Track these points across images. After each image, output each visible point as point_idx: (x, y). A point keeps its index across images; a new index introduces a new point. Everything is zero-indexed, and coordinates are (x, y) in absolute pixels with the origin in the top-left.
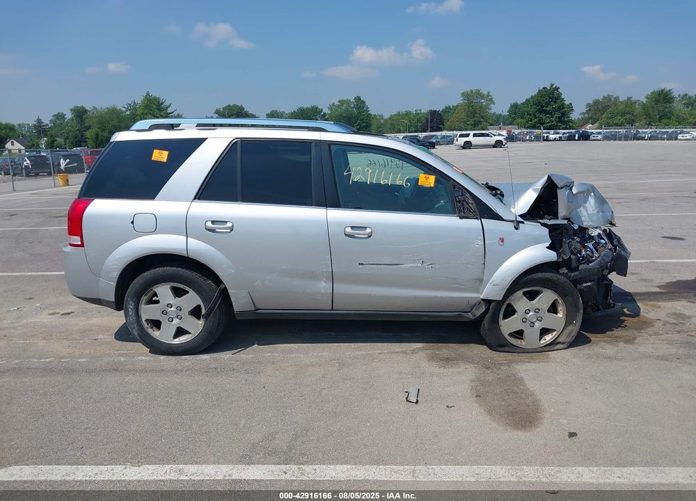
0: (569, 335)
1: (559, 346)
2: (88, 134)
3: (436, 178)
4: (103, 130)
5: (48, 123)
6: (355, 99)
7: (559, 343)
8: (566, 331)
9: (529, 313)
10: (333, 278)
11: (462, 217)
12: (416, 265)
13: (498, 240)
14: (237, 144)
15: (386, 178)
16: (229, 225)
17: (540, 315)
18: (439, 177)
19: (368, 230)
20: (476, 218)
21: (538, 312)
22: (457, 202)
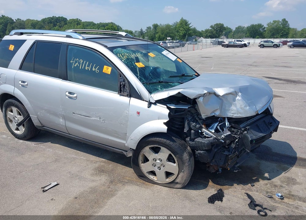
2: (157, 36)
4: (162, 34)
5: (145, 30)
6: (283, 20)
9: (156, 161)
10: (65, 118)
11: (121, 95)
12: (97, 119)
13: (136, 112)
14: (36, 44)
15: (88, 66)
16: (26, 84)
17: (162, 162)
18: (113, 68)
19: (75, 95)
20: (128, 97)
21: (161, 161)
22: (121, 85)
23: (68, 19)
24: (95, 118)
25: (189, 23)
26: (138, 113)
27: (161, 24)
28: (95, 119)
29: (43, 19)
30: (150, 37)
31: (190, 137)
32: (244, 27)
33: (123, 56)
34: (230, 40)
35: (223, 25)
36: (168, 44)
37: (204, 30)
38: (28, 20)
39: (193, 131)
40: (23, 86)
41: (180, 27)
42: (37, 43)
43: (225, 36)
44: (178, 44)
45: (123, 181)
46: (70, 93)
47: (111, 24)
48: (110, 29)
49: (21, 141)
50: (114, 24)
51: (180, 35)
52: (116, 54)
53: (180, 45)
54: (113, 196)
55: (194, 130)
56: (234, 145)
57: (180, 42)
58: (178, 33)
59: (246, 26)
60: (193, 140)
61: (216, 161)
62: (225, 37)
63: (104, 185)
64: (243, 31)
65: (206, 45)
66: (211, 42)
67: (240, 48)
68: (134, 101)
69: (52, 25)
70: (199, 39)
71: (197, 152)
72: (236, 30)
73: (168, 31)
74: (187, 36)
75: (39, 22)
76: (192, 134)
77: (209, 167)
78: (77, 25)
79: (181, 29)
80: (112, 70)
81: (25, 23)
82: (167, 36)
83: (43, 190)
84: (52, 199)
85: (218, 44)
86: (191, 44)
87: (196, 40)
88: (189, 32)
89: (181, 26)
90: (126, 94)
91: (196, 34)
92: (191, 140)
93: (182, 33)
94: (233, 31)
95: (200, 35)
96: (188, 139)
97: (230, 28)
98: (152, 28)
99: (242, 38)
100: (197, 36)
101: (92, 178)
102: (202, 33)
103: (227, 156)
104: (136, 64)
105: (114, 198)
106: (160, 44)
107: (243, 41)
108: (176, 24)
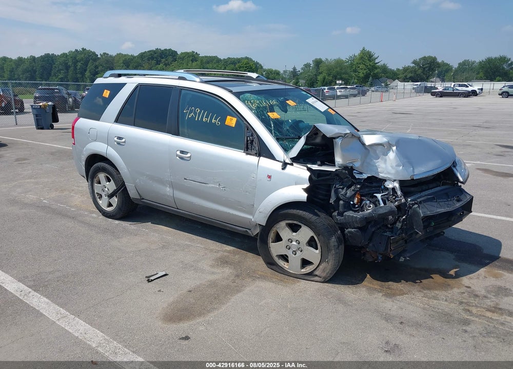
0: (324, 271)
1: (316, 278)
2: (320, 78)
3: (237, 120)
4: (329, 75)
5: (300, 70)
7: (316, 276)
8: (321, 267)
9: (291, 242)
10: (173, 186)
11: (247, 154)
12: (216, 186)
13: (267, 176)
14: (138, 88)
15: (207, 117)
16: (123, 140)
17: (300, 246)
18: (239, 119)
19: (189, 155)
20: (256, 156)
21: (299, 243)
22: (247, 141)
23: (179, 53)
24: (213, 185)
25: (376, 56)
26: (269, 177)
27: (327, 59)
28: (212, 187)
29: (142, 53)
30: (308, 80)
31: (338, 210)
32: (473, 63)
33: (252, 104)
34: (448, 84)
35: (435, 59)
36: (338, 91)
37: (401, 68)
38: (120, 55)
39: (341, 202)
40: (118, 143)
41: (360, 63)
42: (140, 88)
43: (439, 77)
44: (355, 92)
45: (253, 276)
46: (182, 152)
47: (246, 60)
48: (243, 67)
49: (117, 222)
50: (251, 60)
51: (358, 77)
52: (243, 101)
53: (359, 93)
54: (239, 291)
55: (344, 201)
56: (400, 225)
57: (359, 88)
58: (356, 74)
59: (477, 61)
60: (341, 214)
61: (374, 245)
62: (438, 79)
63: (227, 279)
64: (472, 70)
65: (404, 93)
66: (414, 88)
67: (465, 97)
68: (264, 162)
69: (154, 62)
70: (391, 83)
71: (347, 231)
72: (459, 67)
73: (338, 69)
74: (371, 78)
75: (134, 57)
76: (340, 206)
77: (364, 254)
78: (193, 62)
79: (361, 66)
80: (237, 121)
81: (113, 60)
82: (336, 78)
83: (147, 279)
84: (160, 291)
85: (425, 92)
86: (377, 91)
87: (387, 85)
88: (375, 72)
89: (361, 61)
90: (254, 152)
91: (388, 75)
92: (339, 214)
93: (363, 73)
94: (454, 69)
95: (394, 75)
96: (335, 214)
97: (447, 65)
98: (312, 66)
99: (470, 81)
100: (387, 77)
101: (213, 270)
102: (398, 72)
103: (389, 238)
104: (269, 114)
105: (239, 295)
106: (325, 91)
107: (471, 86)
108: (352, 59)
